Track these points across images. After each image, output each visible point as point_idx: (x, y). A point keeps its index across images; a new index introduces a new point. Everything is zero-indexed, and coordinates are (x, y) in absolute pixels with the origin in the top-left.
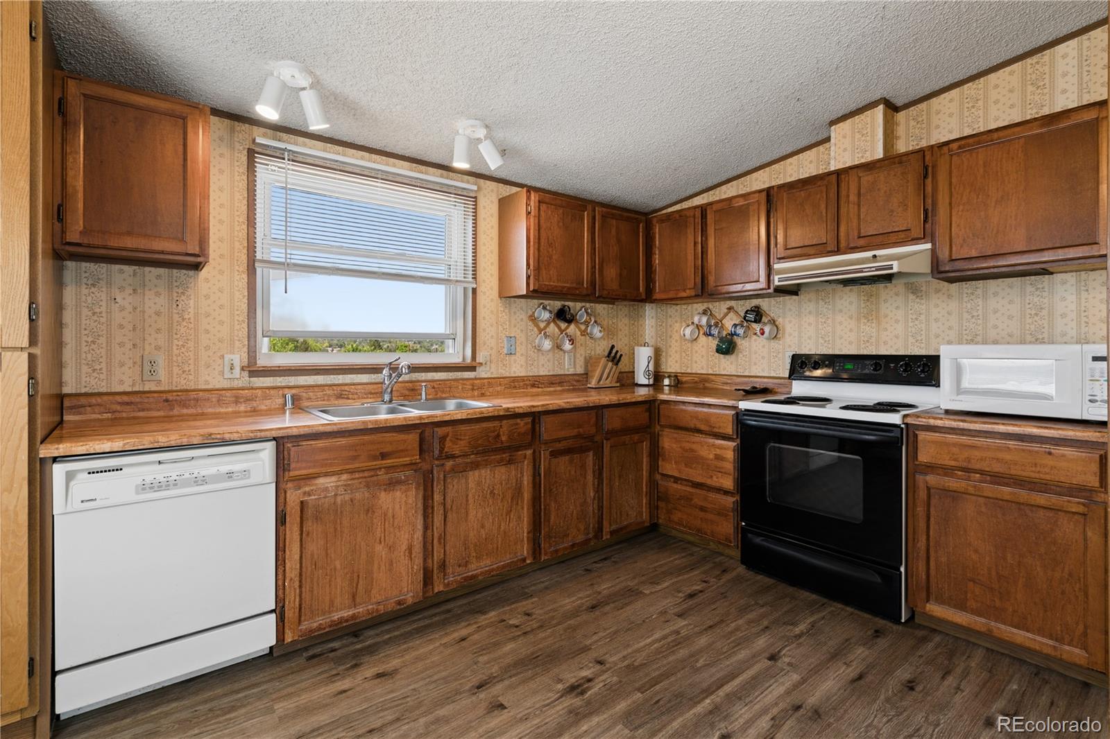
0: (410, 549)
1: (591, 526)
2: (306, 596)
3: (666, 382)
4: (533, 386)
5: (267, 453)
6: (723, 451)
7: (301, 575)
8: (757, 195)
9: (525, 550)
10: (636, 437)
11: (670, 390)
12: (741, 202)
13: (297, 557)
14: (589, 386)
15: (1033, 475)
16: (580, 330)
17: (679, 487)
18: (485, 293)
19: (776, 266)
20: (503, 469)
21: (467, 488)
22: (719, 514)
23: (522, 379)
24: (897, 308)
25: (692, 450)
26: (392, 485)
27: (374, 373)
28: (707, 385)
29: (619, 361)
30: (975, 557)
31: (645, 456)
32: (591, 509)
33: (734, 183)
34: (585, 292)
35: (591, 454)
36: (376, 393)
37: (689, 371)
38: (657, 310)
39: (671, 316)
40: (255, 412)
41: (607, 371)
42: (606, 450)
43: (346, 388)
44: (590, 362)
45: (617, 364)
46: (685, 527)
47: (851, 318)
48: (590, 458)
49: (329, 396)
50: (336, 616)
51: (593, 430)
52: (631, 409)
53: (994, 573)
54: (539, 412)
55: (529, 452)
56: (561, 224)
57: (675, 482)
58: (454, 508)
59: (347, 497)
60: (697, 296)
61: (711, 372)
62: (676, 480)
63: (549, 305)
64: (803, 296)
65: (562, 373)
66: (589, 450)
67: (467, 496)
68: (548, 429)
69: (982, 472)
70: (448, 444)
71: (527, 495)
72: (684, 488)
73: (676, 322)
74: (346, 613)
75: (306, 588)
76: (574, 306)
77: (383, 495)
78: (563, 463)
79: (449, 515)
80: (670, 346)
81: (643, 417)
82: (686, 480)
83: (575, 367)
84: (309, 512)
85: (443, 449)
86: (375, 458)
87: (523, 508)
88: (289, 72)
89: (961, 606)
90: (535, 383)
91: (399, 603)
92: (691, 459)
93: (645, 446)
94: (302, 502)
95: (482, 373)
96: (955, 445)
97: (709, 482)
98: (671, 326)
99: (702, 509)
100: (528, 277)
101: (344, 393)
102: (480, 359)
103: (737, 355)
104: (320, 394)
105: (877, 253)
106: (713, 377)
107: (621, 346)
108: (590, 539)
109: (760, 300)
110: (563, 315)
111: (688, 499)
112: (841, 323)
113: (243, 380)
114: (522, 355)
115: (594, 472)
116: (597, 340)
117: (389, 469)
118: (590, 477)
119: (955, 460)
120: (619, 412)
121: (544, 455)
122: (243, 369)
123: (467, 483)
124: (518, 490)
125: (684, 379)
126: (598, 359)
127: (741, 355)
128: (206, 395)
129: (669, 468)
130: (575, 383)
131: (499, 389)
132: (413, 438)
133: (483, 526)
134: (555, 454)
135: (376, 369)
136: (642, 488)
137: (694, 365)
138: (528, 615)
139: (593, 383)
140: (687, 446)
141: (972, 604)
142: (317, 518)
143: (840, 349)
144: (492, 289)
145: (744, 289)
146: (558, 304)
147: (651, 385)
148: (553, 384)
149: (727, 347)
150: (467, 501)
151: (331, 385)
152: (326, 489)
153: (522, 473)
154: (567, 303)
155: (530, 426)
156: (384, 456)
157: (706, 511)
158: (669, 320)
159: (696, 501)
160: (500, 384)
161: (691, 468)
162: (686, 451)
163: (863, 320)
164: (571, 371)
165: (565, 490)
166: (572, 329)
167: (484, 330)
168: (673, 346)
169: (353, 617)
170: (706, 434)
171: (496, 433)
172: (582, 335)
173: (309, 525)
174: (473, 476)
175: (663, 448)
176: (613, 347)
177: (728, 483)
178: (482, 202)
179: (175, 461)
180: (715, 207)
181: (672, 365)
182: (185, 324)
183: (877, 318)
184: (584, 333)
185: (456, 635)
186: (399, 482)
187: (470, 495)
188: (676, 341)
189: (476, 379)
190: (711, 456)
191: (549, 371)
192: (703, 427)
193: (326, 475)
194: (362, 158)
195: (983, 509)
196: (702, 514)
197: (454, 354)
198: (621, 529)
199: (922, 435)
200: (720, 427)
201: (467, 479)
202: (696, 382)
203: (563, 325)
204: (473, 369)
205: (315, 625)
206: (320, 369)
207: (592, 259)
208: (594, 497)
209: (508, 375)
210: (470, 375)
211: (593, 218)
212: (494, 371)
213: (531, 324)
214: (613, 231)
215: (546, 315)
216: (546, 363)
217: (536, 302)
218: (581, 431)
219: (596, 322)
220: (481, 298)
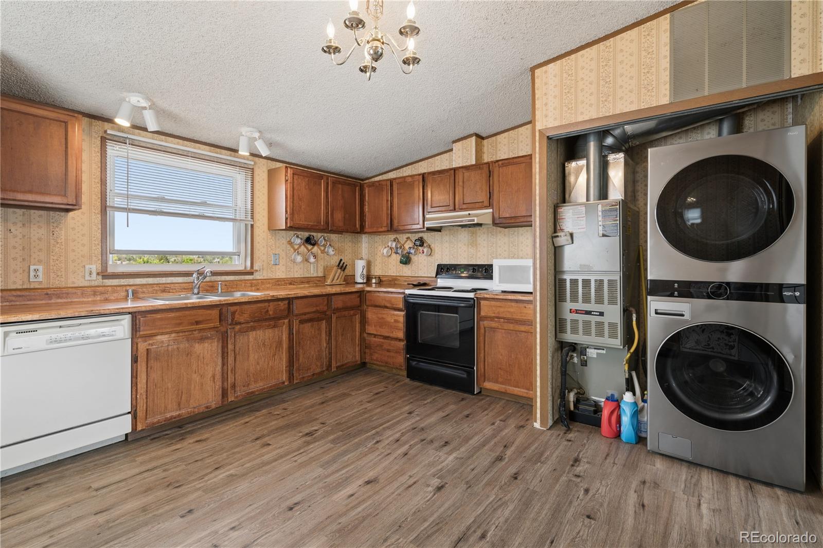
0: (214, 377)
1: (325, 363)
2: (150, 404)
3: (374, 281)
4: (290, 284)
5: (126, 320)
6: (398, 318)
7: (147, 391)
8: (418, 176)
9: (284, 377)
10: (352, 312)
11: (376, 286)
12: (410, 179)
13: (145, 381)
14: (326, 284)
15: (520, 317)
16: (320, 249)
17: (376, 339)
18: (259, 227)
19: (427, 216)
20: (270, 331)
21: (249, 341)
22: (396, 352)
23: (283, 280)
24: (484, 240)
25: (383, 318)
26: (202, 339)
27: (186, 277)
28: (396, 282)
29: (345, 269)
30: (501, 357)
31: (357, 323)
32: (325, 353)
33: (410, 167)
34: (322, 228)
35: (324, 322)
36: (189, 288)
37: (387, 274)
38: (369, 238)
39: (377, 242)
40: (107, 300)
41: (337, 275)
42: (334, 319)
43: (168, 286)
44: (327, 269)
45: (344, 270)
46: (379, 362)
47: (465, 245)
48: (324, 324)
49: (157, 290)
50: (168, 415)
51: (326, 308)
52: (348, 296)
53: (507, 364)
54: (292, 298)
55: (286, 321)
56: (307, 187)
57: (375, 337)
58: (241, 352)
59: (175, 347)
60: (388, 231)
61: (398, 275)
62: (375, 336)
63: (301, 234)
64: (443, 232)
65: (309, 276)
66: (323, 320)
67: (248, 346)
68: (297, 307)
69: (504, 318)
70: (237, 316)
71: (285, 345)
72: (379, 340)
73: (380, 245)
74: (174, 414)
75: (150, 398)
76: (317, 235)
77: (197, 345)
78: (307, 327)
79: (237, 357)
80: (376, 260)
81: (356, 301)
82: (380, 335)
83: (317, 272)
84: (152, 355)
85: (234, 319)
86: (192, 324)
87: (283, 353)
88: (136, 100)
89: (497, 382)
90: (292, 282)
91: (207, 407)
92: (382, 323)
93: (358, 317)
94: (147, 349)
95: (257, 276)
96: (494, 306)
97: (391, 335)
98: (376, 248)
99: (388, 351)
100: (286, 219)
101: (167, 289)
102: (256, 267)
103: (412, 265)
104: (150, 290)
105: (470, 212)
106: (399, 278)
107: (346, 260)
108: (324, 371)
109: (423, 234)
110: (309, 241)
111: (381, 346)
112: (460, 248)
113: (99, 281)
114: (283, 265)
115: (326, 332)
116: (331, 257)
117: (200, 330)
118: (324, 335)
119: (494, 313)
120: (341, 297)
121: (296, 323)
122: (98, 274)
123: (248, 339)
124: (280, 343)
125: (384, 279)
126: (332, 268)
127: (413, 265)
128: (74, 290)
129: (371, 329)
130: (317, 282)
131: (268, 286)
132: (215, 313)
133: (258, 363)
134: (301, 322)
135: (188, 274)
136: (356, 341)
137: (390, 271)
138: (285, 409)
139: (329, 282)
140: (380, 316)
141: (500, 380)
142: (156, 359)
143: (460, 262)
144: (263, 224)
145: (412, 228)
146: (306, 234)
147: (365, 283)
148: (303, 282)
149: (406, 260)
150: (248, 349)
151: (157, 284)
152: (162, 342)
153: (282, 333)
154: (312, 234)
155: (287, 306)
156: (197, 323)
157: (390, 352)
158: (376, 244)
159: (385, 346)
160: (269, 283)
161: (382, 328)
162: (380, 319)
163: (470, 246)
164: (315, 275)
165: (308, 342)
166: (315, 249)
167: (259, 250)
168: (378, 260)
169: (179, 415)
170: (390, 309)
171: (266, 310)
172: (321, 253)
173: (151, 362)
174: (252, 335)
175: (368, 318)
176: (341, 260)
177: (401, 334)
178: (257, 171)
179: (69, 326)
180: (397, 181)
181: (377, 271)
182: (58, 246)
183: (476, 245)
184: (323, 252)
185: (243, 421)
186: (207, 338)
187: (250, 346)
188: (380, 257)
189: (253, 280)
190: (393, 321)
191: (301, 275)
192: (388, 305)
193: (162, 334)
194: (178, 144)
195: (504, 335)
196: (388, 354)
197: (238, 264)
198: (343, 365)
199: (482, 302)
200: (396, 305)
201: (248, 336)
202: (390, 281)
203: (310, 247)
204: (251, 273)
205: (156, 420)
206: (150, 274)
207: (327, 208)
208: (326, 347)
209: (274, 277)
210: (250, 277)
211: (327, 184)
212: (265, 275)
213: (288, 246)
214: (340, 192)
215: (299, 241)
216: (299, 270)
217: (292, 233)
218: (318, 308)
219: (330, 245)
220: (257, 230)
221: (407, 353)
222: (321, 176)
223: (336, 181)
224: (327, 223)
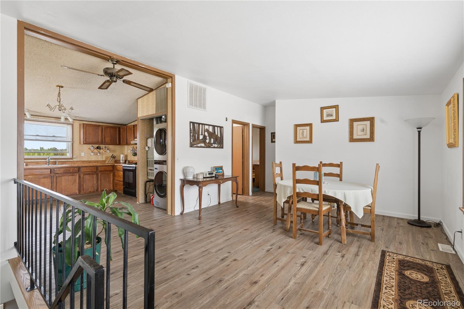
1: (95, 188)
3: (127, 162)
6: (122, 174)
8: (132, 126)
9: (77, 192)
10: (109, 172)
16: (104, 151)
18: (75, 144)
20: (71, 176)
23: (86, 161)
29: (115, 157)
31: (112, 176)
32: (95, 185)
34: (100, 143)
35: (95, 175)
36: (46, 163)
37: (130, 160)
41: (111, 160)
42: (99, 174)
44: (107, 158)
48: (95, 176)
49: (34, 164)
51: (96, 170)
52: (107, 167)
54: (81, 167)
55: (78, 174)
56: (92, 130)
58: (59, 183)
60: (126, 145)
62: (117, 180)
63: (94, 146)
65: (99, 160)
66: (95, 174)
68: (82, 170)
70: (57, 171)
71: (77, 181)
72: (118, 182)
76: (102, 146)
78: (87, 177)
79: (57, 184)
80: (129, 155)
81: (111, 169)
83: (102, 159)
87: (76, 184)
93: (112, 174)
95: (74, 160)
97: (120, 180)
100: (83, 141)
101: (38, 163)
102: (74, 157)
107: (115, 154)
108: (95, 191)
110: (98, 148)
111: (118, 184)
114: (86, 156)
115: (96, 178)
116: (109, 154)
118: (95, 179)
120: (103, 167)
123: (62, 179)
124: (75, 181)
126: (108, 157)
129: (116, 178)
130: (102, 162)
132: (49, 170)
133: (66, 186)
134: (84, 174)
135: (46, 159)
136: (111, 182)
137: (131, 158)
139: (107, 162)
140: (118, 173)
144: (77, 143)
146: (97, 146)
147: (123, 163)
148: (95, 162)
149: (135, 155)
150: (62, 182)
152: (30, 177)
153: (76, 178)
154: (100, 145)
155: (78, 169)
157: (120, 186)
160: (79, 162)
164: (101, 160)
166: (102, 151)
167: (75, 151)
171: (69, 170)
174: (63, 178)
175: (116, 175)
176: (113, 155)
178: (75, 125)
181: (128, 158)
186: (46, 177)
190: (120, 175)
191: (95, 160)
192: (119, 170)
197: (69, 155)
203: (99, 150)
204: (73, 159)
207: (102, 136)
208: (96, 183)
209: (82, 160)
210: (72, 160)
211: (102, 128)
212: (78, 160)
213: (89, 150)
214: (109, 131)
215: (93, 148)
216: (93, 158)
217: (91, 145)
218: (92, 170)
219: (108, 149)
220: (74, 145)
221: (123, 186)
222: (99, 126)
223: (107, 127)
224: (102, 141)
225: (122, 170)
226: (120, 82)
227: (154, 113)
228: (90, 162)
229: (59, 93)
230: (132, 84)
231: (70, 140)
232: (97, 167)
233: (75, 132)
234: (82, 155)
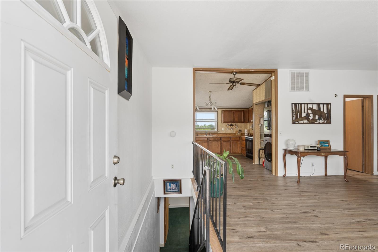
9: (220, 152)
10: (237, 141)
20: (217, 143)
22: (244, 151)
36: (206, 134)
41: (239, 133)
42: (232, 142)
44: (236, 132)
45: (241, 132)
48: (229, 143)
51: (230, 140)
52: (236, 138)
54: (222, 137)
55: (220, 141)
56: (228, 114)
59: (201, 143)
60: (248, 122)
68: (222, 139)
71: (220, 146)
76: (234, 124)
77: (204, 143)
78: (225, 143)
79: (210, 146)
81: (239, 139)
82: (243, 147)
83: (234, 132)
85: (210, 140)
93: (239, 143)
100: (223, 121)
101: (202, 134)
102: (218, 131)
107: (241, 129)
110: (231, 125)
114: (225, 131)
118: (229, 145)
120: (234, 138)
121: (222, 142)
124: (219, 145)
126: (237, 131)
130: (233, 135)
132: (206, 138)
133: (214, 148)
134: (223, 142)
135: (205, 132)
139: (236, 135)
140: (242, 142)
144: (220, 122)
146: (231, 124)
153: (219, 144)
155: (220, 138)
156: (204, 140)
160: (221, 134)
164: (233, 133)
165: (225, 146)
166: (233, 127)
167: (219, 127)
171: (216, 139)
174: (213, 143)
176: (240, 129)
178: (219, 111)
181: (250, 132)
184: (235, 127)
187: (213, 145)
190: (244, 144)
193: (199, 141)
197: (216, 130)
198: (234, 153)
203: (232, 126)
204: (217, 132)
207: (233, 118)
208: (230, 148)
211: (233, 112)
212: (221, 132)
213: (226, 127)
214: (237, 114)
215: (228, 125)
216: (229, 132)
217: (227, 123)
218: (228, 140)
219: (237, 126)
220: (218, 124)
221: (246, 151)
222: (231, 111)
223: (236, 111)
224: (233, 121)
225: (245, 140)
226: (238, 85)
227: (264, 99)
228: (226, 134)
229: (210, 95)
230: (245, 84)
231: (216, 121)
232: (230, 137)
233: (218, 116)
234: (222, 130)
